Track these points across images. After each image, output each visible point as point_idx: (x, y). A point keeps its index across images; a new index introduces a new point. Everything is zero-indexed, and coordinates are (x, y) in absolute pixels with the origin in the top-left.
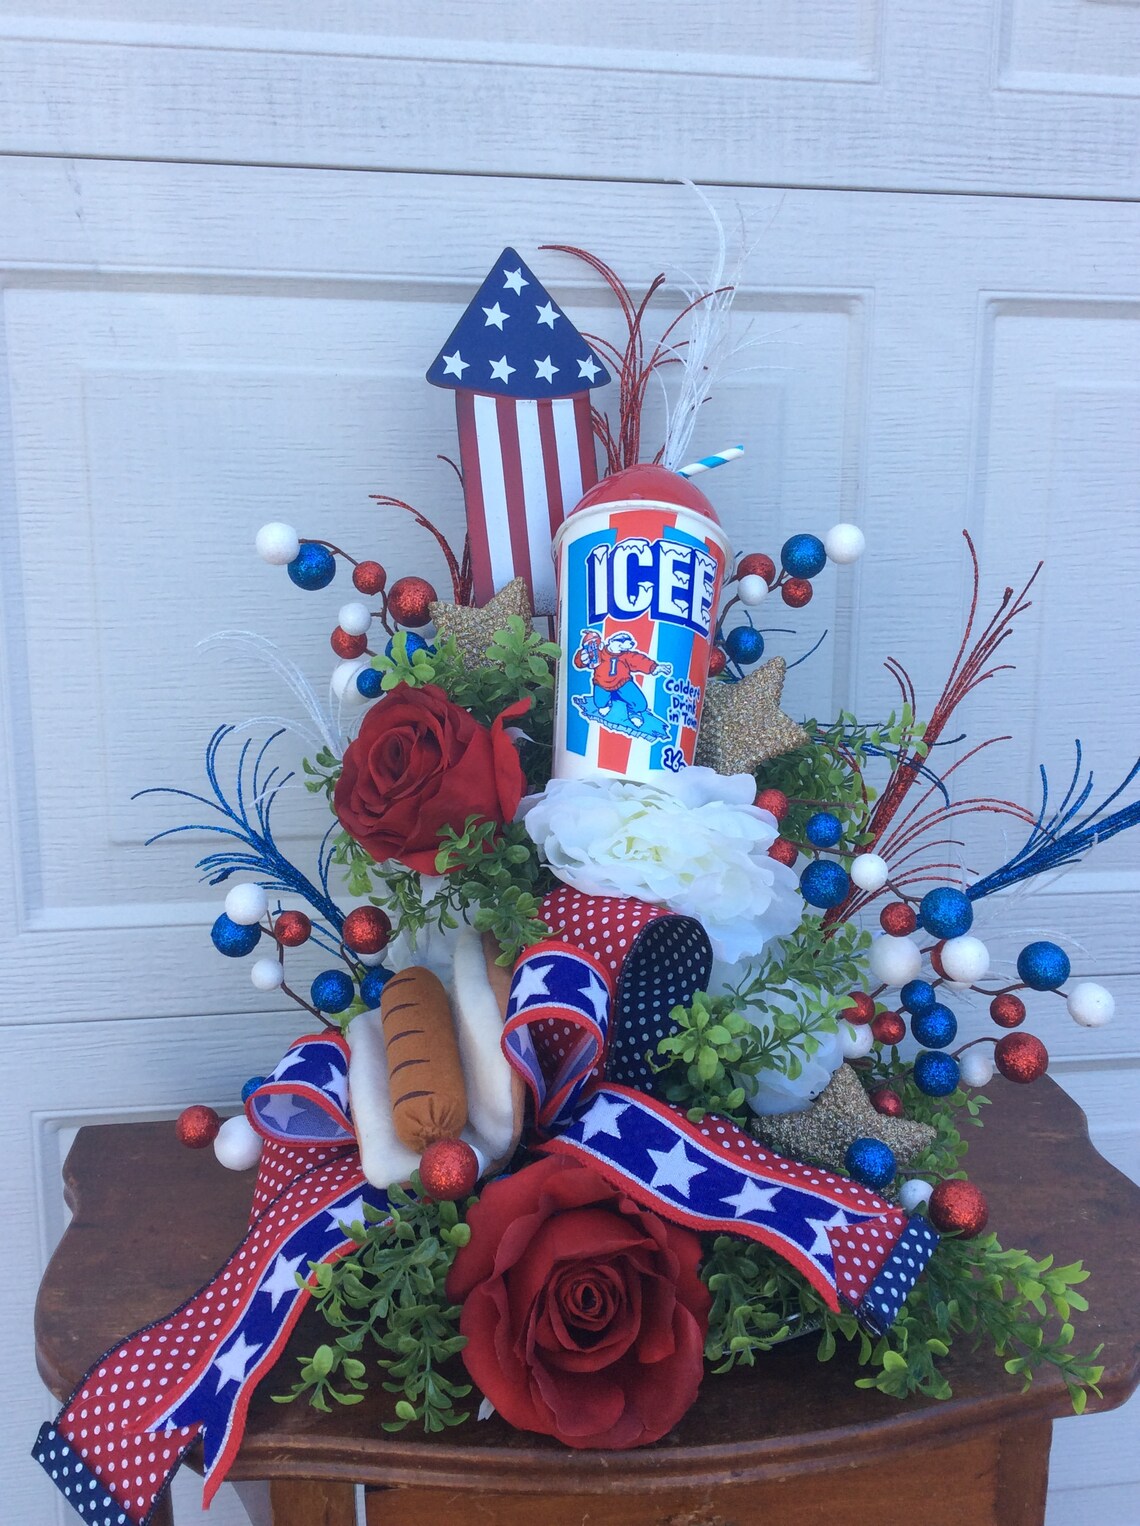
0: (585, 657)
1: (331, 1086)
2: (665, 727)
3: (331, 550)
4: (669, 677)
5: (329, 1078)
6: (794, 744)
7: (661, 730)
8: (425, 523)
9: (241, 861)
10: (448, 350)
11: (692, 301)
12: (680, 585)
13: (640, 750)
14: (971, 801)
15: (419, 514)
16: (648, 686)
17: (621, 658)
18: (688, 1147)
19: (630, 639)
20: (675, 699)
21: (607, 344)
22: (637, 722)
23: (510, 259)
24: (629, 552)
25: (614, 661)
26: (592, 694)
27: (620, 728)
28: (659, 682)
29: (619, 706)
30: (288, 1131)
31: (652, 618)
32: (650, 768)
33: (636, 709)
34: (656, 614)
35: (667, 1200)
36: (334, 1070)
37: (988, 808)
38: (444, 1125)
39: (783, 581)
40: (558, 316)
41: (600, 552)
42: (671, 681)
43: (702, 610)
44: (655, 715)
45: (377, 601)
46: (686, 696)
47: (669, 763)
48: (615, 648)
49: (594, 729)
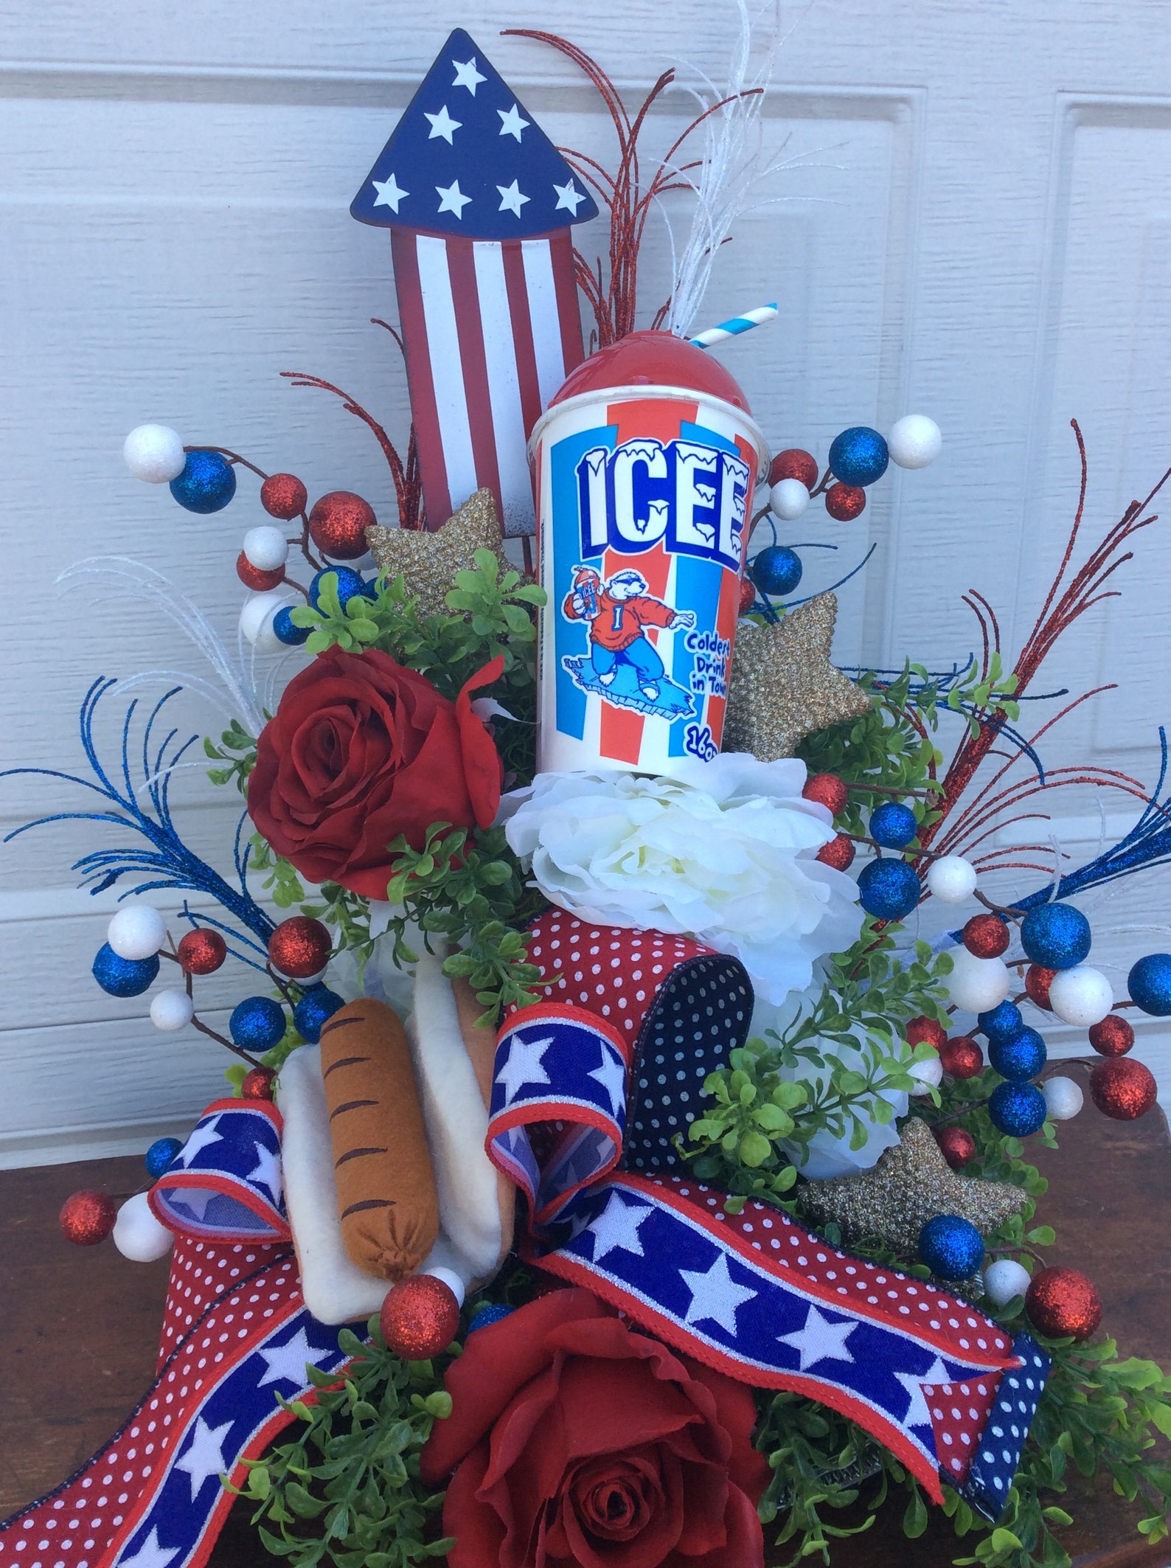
0: (578, 603)
1: (257, 1175)
2: (687, 698)
3: (229, 458)
4: (691, 630)
5: (255, 1162)
6: (852, 712)
7: (682, 703)
8: (356, 409)
9: (132, 859)
10: (380, 172)
11: (706, 108)
12: (703, 503)
13: (656, 730)
14: (1066, 771)
15: (347, 397)
16: (665, 644)
17: (628, 607)
18: (732, 1263)
19: (638, 580)
20: (699, 659)
21: (594, 164)
22: (651, 693)
23: (460, 46)
24: (634, 458)
25: (618, 610)
26: (589, 656)
27: (629, 701)
28: (678, 637)
29: (626, 671)
30: (206, 1220)
31: (667, 550)
32: (670, 756)
33: (648, 676)
34: (673, 545)
35: (706, 1340)
36: (263, 1152)
37: (1089, 780)
38: (410, 1246)
39: (828, 486)
40: (528, 124)
41: (595, 458)
42: (694, 636)
43: (732, 535)
44: (674, 682)
45: (296, 526)
46: (713, 654)
47: (693, 746)
48: (619, 592)
49: (594, 703)
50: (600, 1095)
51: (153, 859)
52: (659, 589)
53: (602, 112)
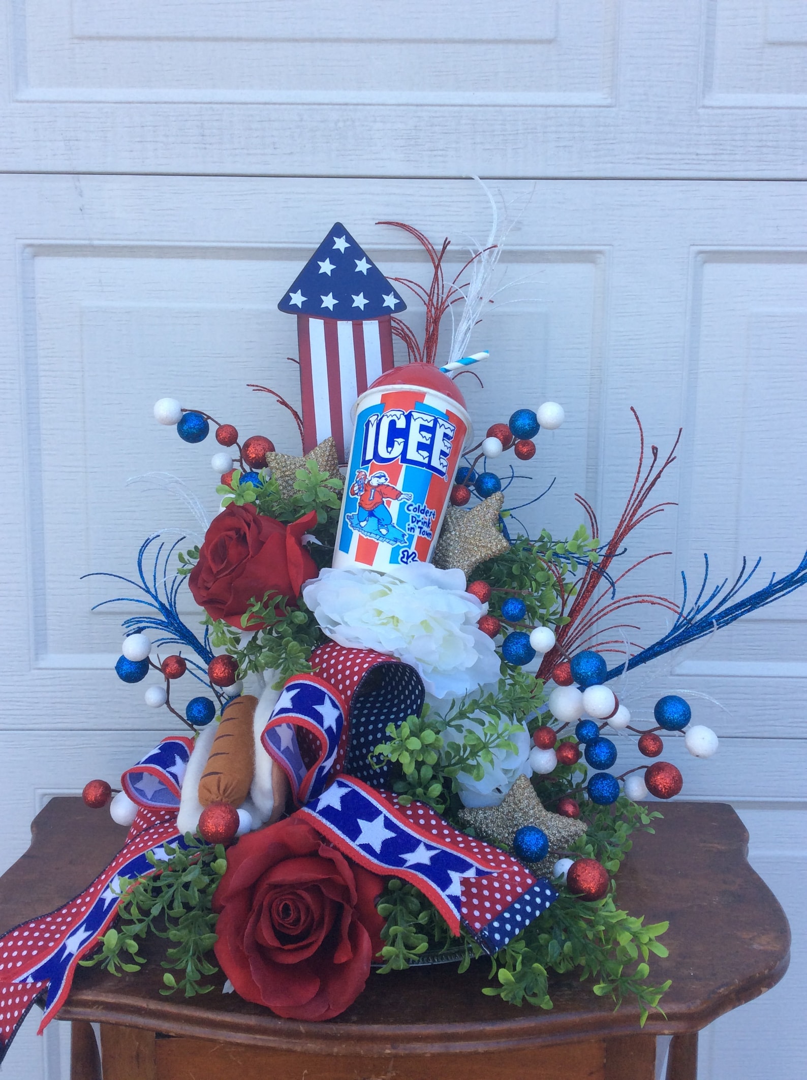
0: (356, 488)
1: (173, 769)
2: (404, 535)
3: (206, 417)
4: (409, 502)
5: (173, 763)
6: (499, 551)
7: (400, 538)
8: (283, 403)
9: (151, 622)
10: (293, 289)
12: (424, 441)
13: (384, 550)
14: (636, 597)
15: (279, 397)
16: (394, 508)
17: (378, 489)
18: (386, 819)
19: (384, 476)
20: (413, 517)
21: (419, 286)
22: (384, 531)
23: (338, 230)
24: (391, 418)
25: (373, 491)
26: (357, 513)
27: (372, 535)
28: (402, 506)
29: (373, 521)
30: (151, 800)
31: (401, 462)
32: (390, 563)
33: (383, 523)
34: (404, 459)
35: (363, 853)
36: (178, 759)
37: (647, 601)
39: (516, 442)
40: (370, 266)
41: (373, 419)
42: (411, 505)
43: (440, 458)
44: (397, 527)
45: (234, 451)
46: (422, 516)
47: (405, 560)
48: (375, 482)
49: (356, 535)
50: (319, 718)
51: (161, 623)
52: (394, 480)
53: (427, 261)
